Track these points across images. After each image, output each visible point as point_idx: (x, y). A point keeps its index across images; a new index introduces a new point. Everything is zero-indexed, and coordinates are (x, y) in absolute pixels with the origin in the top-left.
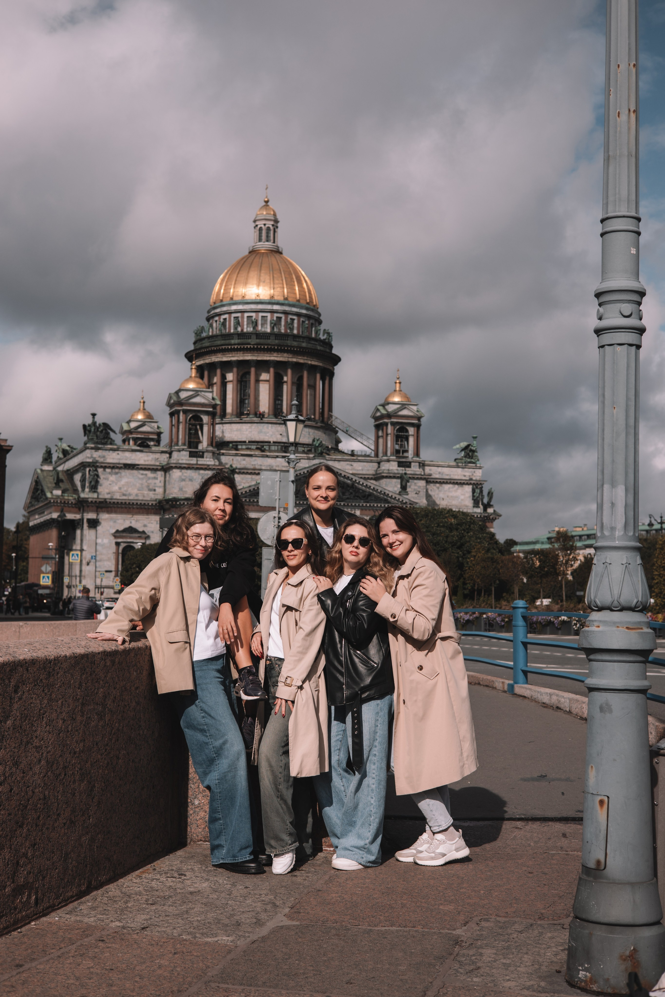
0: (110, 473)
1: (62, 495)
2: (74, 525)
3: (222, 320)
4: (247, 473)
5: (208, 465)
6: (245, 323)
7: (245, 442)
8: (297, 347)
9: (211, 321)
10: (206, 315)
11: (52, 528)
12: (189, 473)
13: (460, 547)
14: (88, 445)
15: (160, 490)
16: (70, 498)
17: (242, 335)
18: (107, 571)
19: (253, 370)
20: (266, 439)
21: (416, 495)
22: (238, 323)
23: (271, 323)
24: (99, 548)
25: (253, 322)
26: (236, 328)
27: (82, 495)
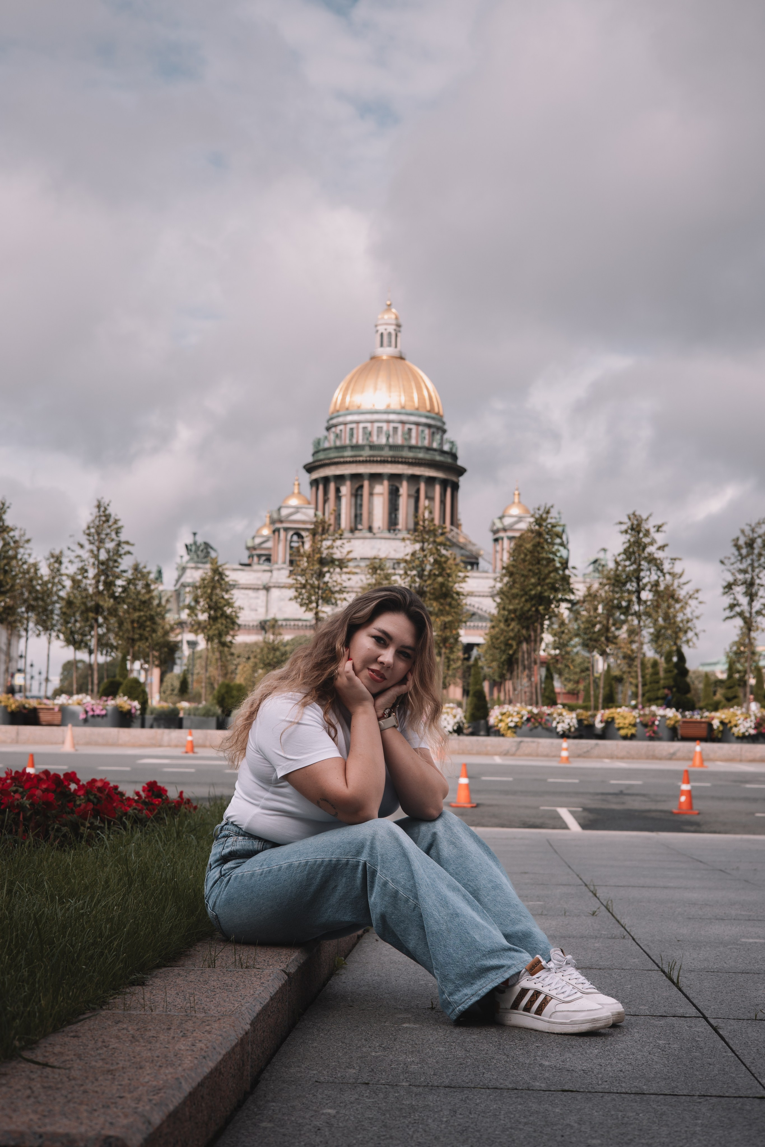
3: (338, 431)
6: (360, 434)
7: (356, 559)
8: (412, 458)
9: (329, 432)
10: (325, 425)
14: (188, 565)
15: (262, 610)
17: (356, 447)
19: (366, 483)
22: (353, 434)
23: (387, 434)
25: (368, 433)
26: (351, 440)
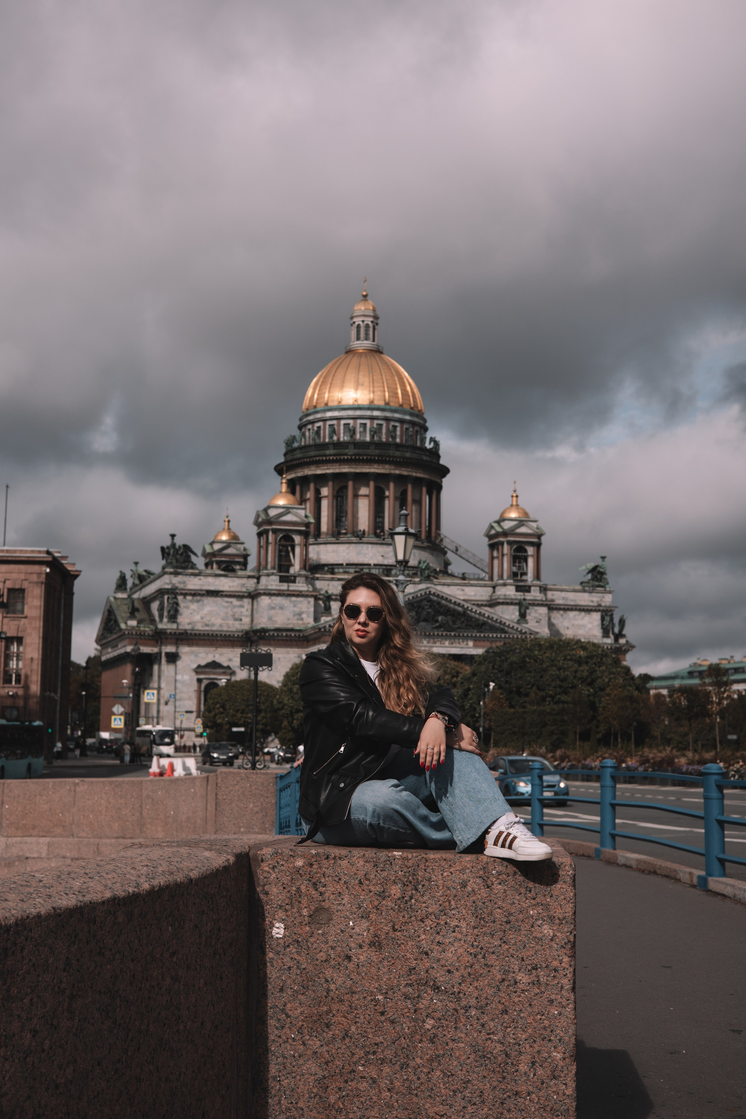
0: (191, 601)
1: (138, 626)
2: (150, 660)
3: (316, 429)
5: (301, 591)
6: (342, 431)
7: (342, 565)
8: (400, 458)
9: (303, 430)
10: (299, 423)
11: (125, 663)
12: (279, 600)
13: (591, 683)
14: (166, 570)
15: (246, 620)
16: (147, 629)
17: (338, 445)
18: (187, 712)
19: (351, 484)
20: (366, 561)
21: (537, 624)
22: (333, 432)
23: (371, 431)
24: (178, 685)
25: (350, 430)
26: (331, 437)
27: (160, 626)
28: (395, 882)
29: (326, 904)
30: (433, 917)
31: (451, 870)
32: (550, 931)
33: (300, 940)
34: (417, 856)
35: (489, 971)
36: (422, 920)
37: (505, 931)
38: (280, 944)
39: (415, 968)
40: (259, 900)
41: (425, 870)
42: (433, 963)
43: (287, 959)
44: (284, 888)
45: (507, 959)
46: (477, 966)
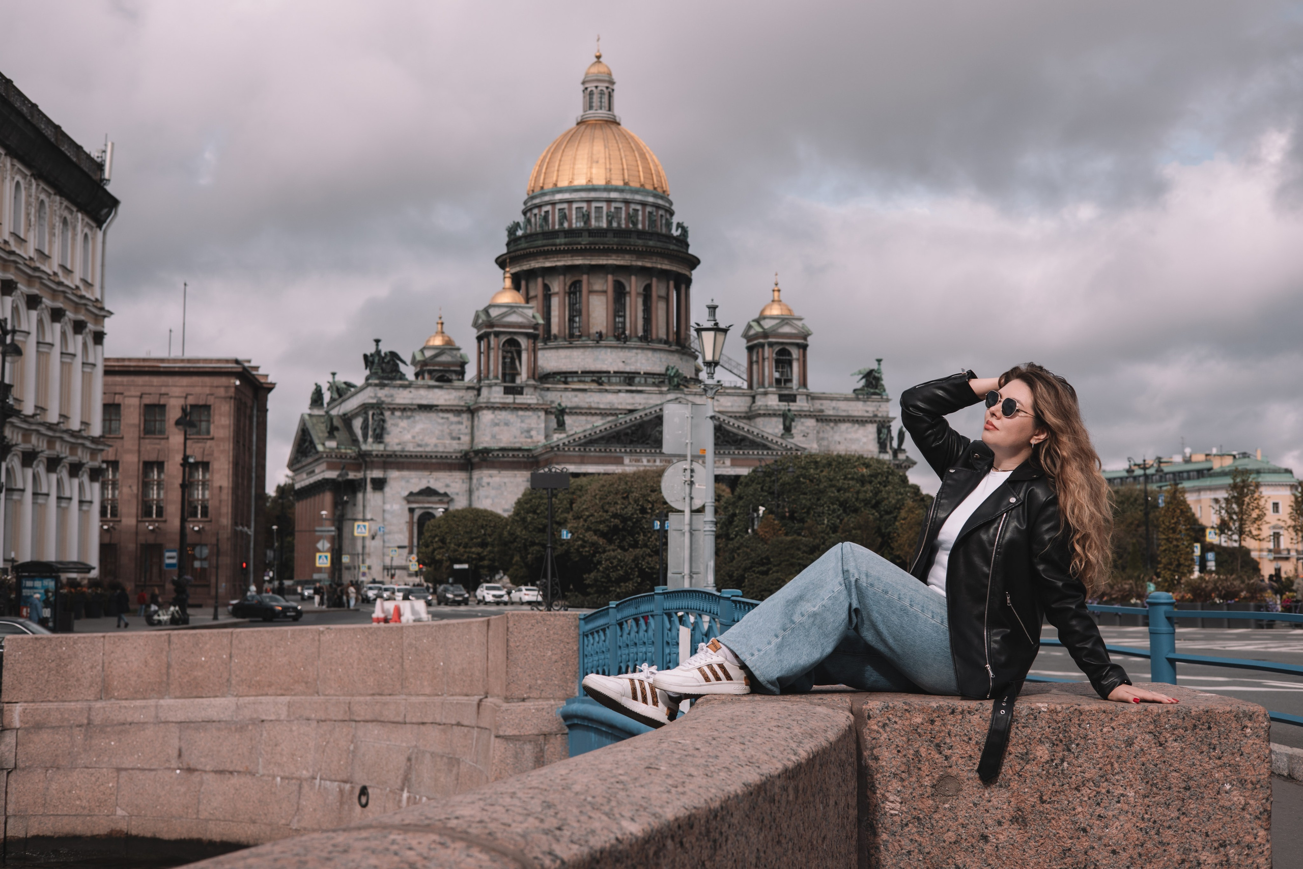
0: (400, 417)
1: (338, 448)
2: (355, 487)
3: (543, 214)
4: (582, 414)
5: (529, 405)
6: (574, 217)
7: (576, 373)
8: (642, 247)
9: (528, 215)
10: (523, 207)
11: (324, 492)
12: (504, 415)
13: (876, 506)
14: (370, 381)
15: (466, 439)
16: (349, 451)
17: (571, 233)
18: (399, 547)
19: (585, 278)
20: (604, 368)
21: (804, 439)
22: (564, 217)
23: (608, 216)
24: (387, 516)
25: (584, 215)
26: (561, 224)
27: (364, 447)
28: (1041, 742)
29: (954, 771)
30: (1091, 784)
31: (1112, 725)
32: (1241, 798)
33: (921, 816)
34: (1068, 709)
35: (1165, 851)
36: (1077, 789)
37: (1183, 799)
38: (895, 822)
39: (1070, 849)
40: (867, 767)
41: (1079, 725)
42: (1093, 842)
43: (905, 842)
44: (899, 751)
45: (1187, 834)
46: (1149, 845)
